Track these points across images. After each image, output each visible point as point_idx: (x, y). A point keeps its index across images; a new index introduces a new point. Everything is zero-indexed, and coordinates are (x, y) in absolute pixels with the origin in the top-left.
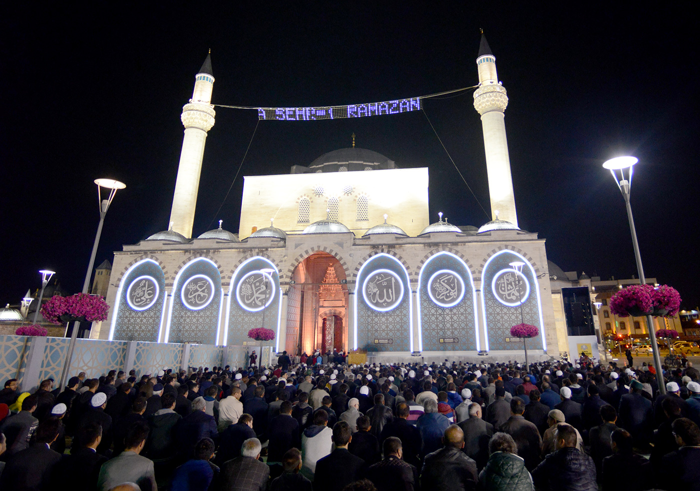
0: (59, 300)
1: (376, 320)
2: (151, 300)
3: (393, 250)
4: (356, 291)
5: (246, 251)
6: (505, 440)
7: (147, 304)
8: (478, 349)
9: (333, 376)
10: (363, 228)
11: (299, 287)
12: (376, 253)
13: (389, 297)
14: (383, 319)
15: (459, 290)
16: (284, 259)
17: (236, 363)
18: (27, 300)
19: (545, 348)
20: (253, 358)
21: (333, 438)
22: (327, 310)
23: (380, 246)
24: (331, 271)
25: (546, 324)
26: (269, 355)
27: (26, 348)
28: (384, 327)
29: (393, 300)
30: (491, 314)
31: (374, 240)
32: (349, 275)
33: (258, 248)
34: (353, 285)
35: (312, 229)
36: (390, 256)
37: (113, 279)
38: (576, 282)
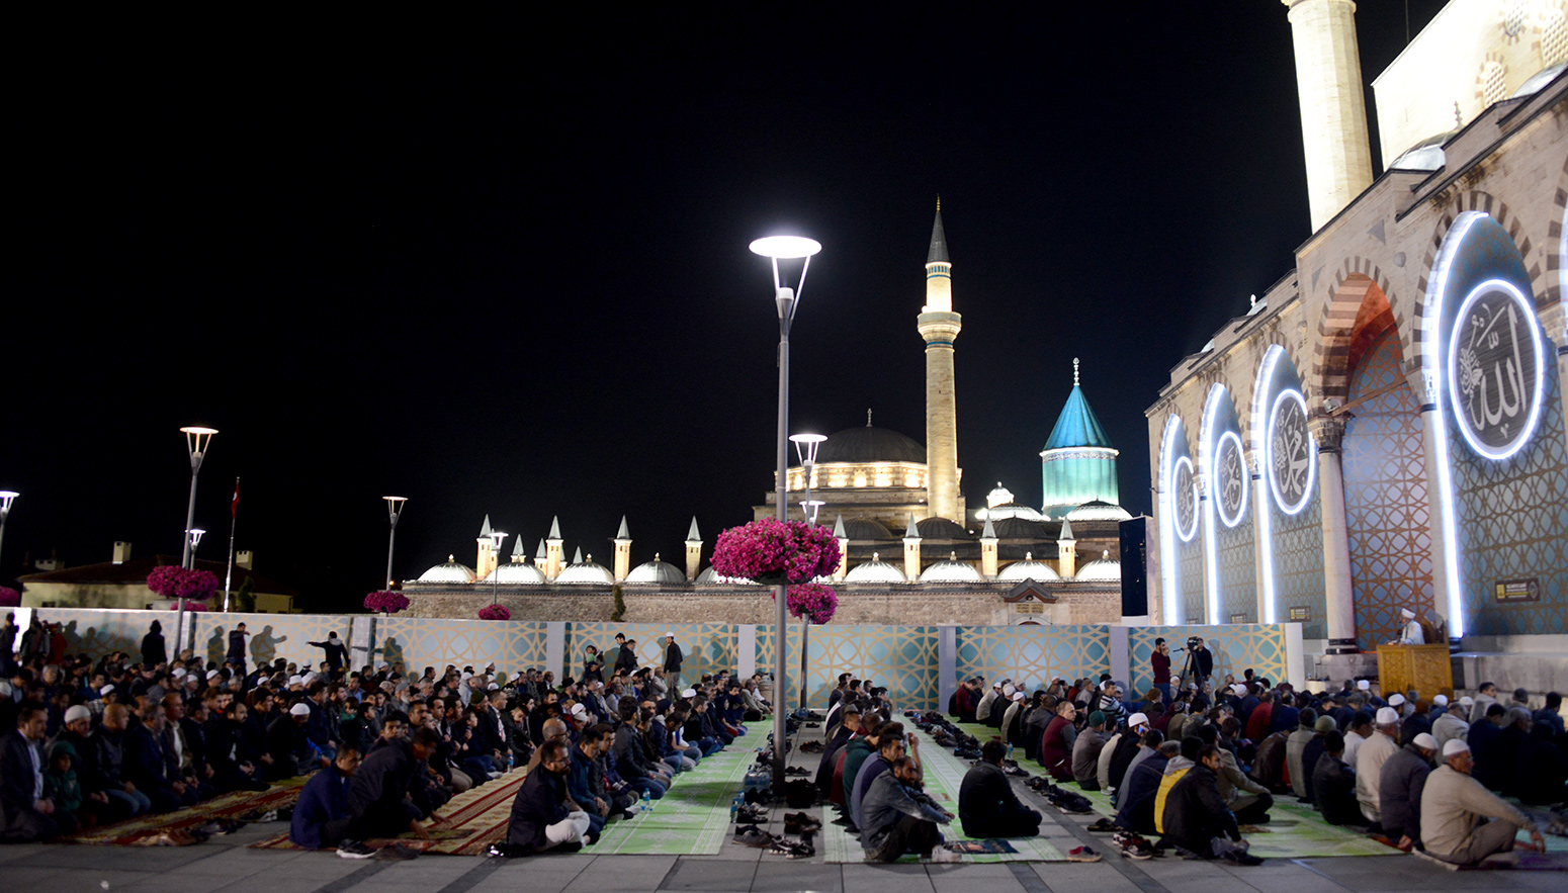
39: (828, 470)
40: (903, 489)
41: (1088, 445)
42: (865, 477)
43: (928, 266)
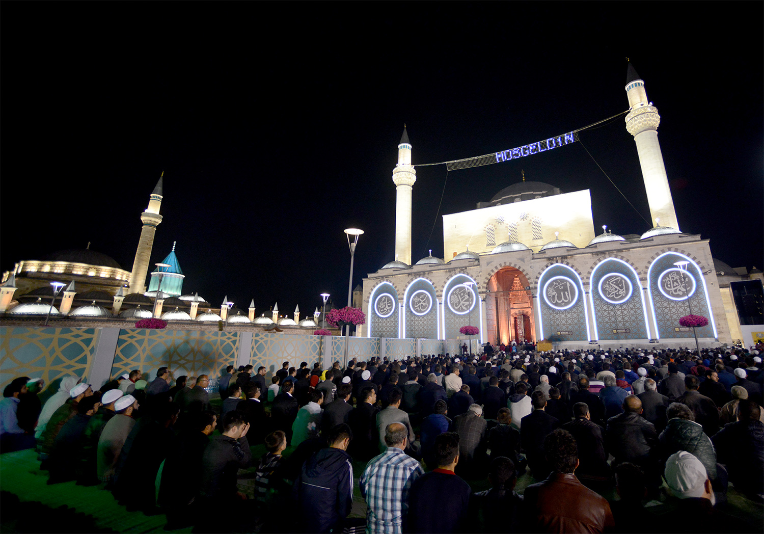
0: (335, 312)
1: (557, 316)
2: (391, 310)
3: (566, 260)
4: (538, 295)
5: (451, 271)
6: (682, 408)
7: (388, 313)
8: (649, 338)
9: (527, 360)
10: (538, 245)
11: (493, 294)
12: (552, 264)
13: (566, 298)
14: (563, 316)
15: (627, 289)
16: (479, 274)
17: (453, 351)
18: (317, 314)
19: (716, 336)
20: (465, 348)
21: (533, 403)
22: (517, 311)
23: (555, 258)
24: (517, 280)
25: (715, 315)
26: (477, 345)
27: (321, 343)
28: (564, 322)
29: (569, 300)
30: (659, 308)
31: (549, 254)
32: (531, 283)
33: (460, 268)
34: (535, 290)
35: (499, 250)
36: (564, 265)
37: (364, 298)
38: (747, 276)
39: (74, 265)
40: (114, 279)
41: (177, 273)
42: (96, 272)
43: (151, 195)
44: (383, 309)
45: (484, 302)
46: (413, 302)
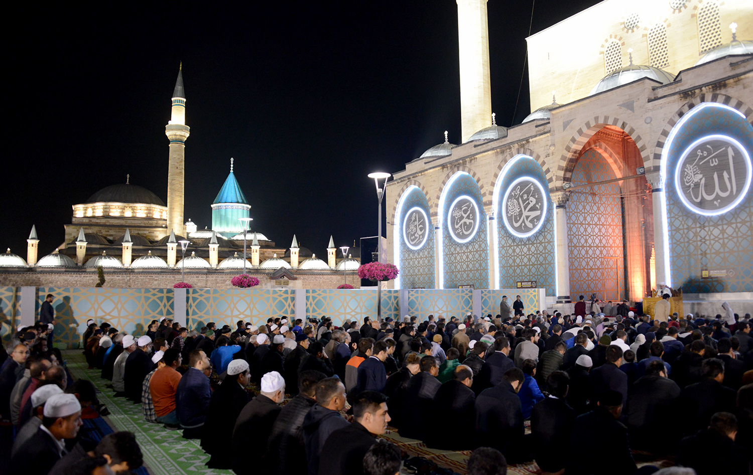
1: (703, 233)
2: (423, 235)
3: (723, 91)
4: (662, 185)
5: (504, 150)
7: (420, 242)
12: (691, 106)
13: (723, 188)
14: (716, 232)
16: (550, 152)
23: (697, 91)
28: (717, 246)
29: (732, 191)
31: (688, 83)
32: (648, 158)
33: (517, 142)
34: (655, 174)
36: (718, 105)
37: (388, 217)
39: (109, 206)
40: (152, 219)
41: (238, 202)
42: (131, 211)
43: (173, 99)
44: (414, 235)
45: (561, 209)
46: (453, 218)
